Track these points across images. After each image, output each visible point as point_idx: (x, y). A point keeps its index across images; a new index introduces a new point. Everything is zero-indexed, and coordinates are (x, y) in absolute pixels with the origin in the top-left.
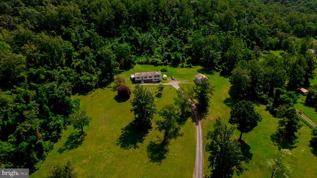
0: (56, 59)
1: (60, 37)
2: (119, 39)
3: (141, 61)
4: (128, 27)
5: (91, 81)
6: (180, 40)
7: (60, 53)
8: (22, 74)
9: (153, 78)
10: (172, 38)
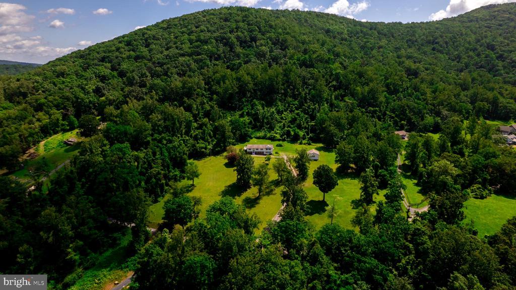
0: (176, 129)
1: (182, 108)
2: (240, 113)
3: (258, 135)
4: (252, 101)
5: (206, 148)
6: (306, 116)
7: (180, 123)
8: (148, 139)
9: (264, 150)
10: (298, 114)
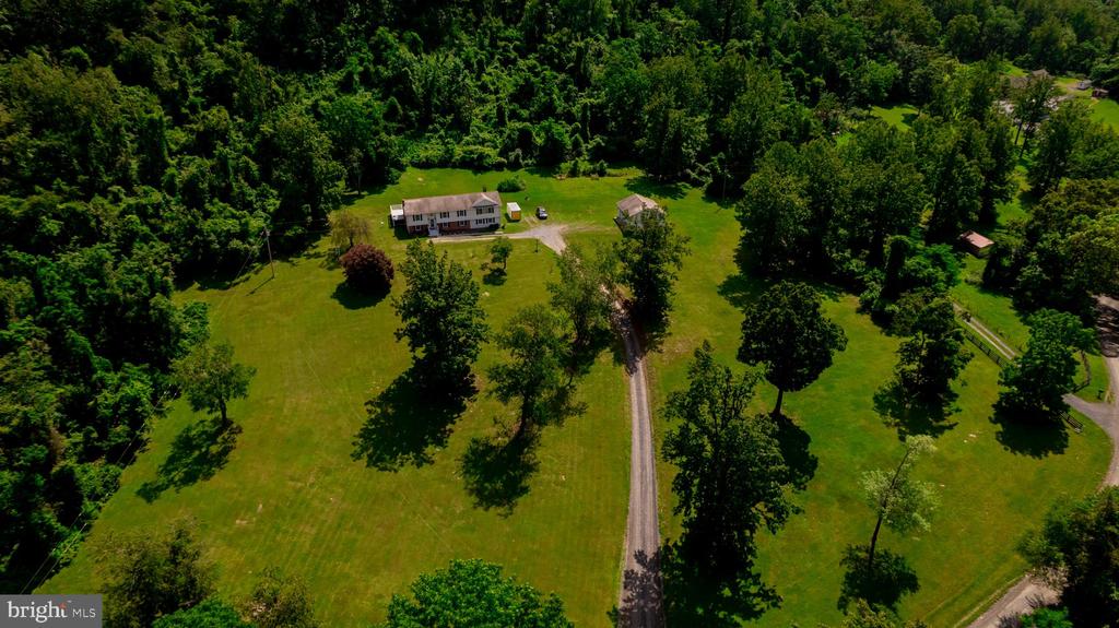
0: (101, 161)
1: (108, 71)
2: (338, 76)
3: (423, 154)
4: (370, 31)
5: (243, 235)
6: (562, 76)
7: (114, 134)
9: (472, 216)
10: (531, 69)
